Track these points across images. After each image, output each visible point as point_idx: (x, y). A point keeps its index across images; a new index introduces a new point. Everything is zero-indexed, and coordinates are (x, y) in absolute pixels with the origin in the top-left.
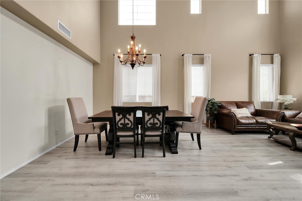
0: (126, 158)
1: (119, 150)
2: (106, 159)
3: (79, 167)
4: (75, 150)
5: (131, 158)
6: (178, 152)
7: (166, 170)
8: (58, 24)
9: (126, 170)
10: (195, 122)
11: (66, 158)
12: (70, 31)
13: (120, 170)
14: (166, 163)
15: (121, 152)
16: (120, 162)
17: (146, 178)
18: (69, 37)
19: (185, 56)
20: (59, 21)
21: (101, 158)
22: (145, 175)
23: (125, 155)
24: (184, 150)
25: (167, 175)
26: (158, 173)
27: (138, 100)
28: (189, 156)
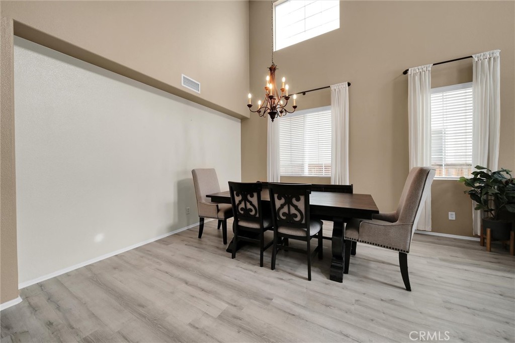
0: (250, 263)
1: (248, 250)
2: (223, 257)
3: (190, 257)
4: (200, 236)
5: (255, 265)
6: (342, 279)
7: (294, 303)
8: (182, 78)
9: (236, 279)
10: (394, 224)
11: (187, 243)
12: (198, 83)
13: (227, 276)
14: (305, 290)
15: (249, 253)
16: (237, 266)
17: (252, 300)
18: (198, 92)
19: (409, 72)
20: (183, 75)
21: (219, 254)
22: (255, 296)
23: (250, 259)
24: (361, 280)
25: (288, 311)
26: (276, 301)
27: (306, 173)
28: (364, 294)
